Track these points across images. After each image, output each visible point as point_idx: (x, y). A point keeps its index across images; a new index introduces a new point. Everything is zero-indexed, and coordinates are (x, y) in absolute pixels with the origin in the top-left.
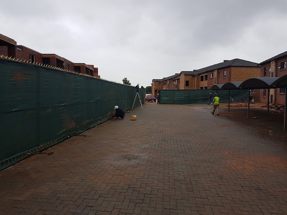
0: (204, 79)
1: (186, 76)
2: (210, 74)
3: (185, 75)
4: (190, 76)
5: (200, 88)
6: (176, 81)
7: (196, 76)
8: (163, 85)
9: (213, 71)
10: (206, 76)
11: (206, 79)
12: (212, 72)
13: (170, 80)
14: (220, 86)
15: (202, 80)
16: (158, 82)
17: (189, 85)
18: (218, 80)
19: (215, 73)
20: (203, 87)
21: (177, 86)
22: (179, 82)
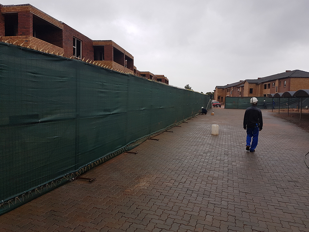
0: (267, 87)
1: (250, 85)
2: (273, 83)
3: (249, 83)
4: (254, 84)
5: (263, 96)
6: (241, 88)
7: (260, 84)
8: (227, 91)
9: (275, 80)
10: (269, 85)
11: (269, 87)
12: (274, 82)
13: (234, 87)
14: (281, 94)
15: (265, 88)
16: (222, 89)
17: (253, 93)
18: (279, 88)
19: (277, 82)
20: (266, 95)
21: (241, 93)
22: (243, 89)
